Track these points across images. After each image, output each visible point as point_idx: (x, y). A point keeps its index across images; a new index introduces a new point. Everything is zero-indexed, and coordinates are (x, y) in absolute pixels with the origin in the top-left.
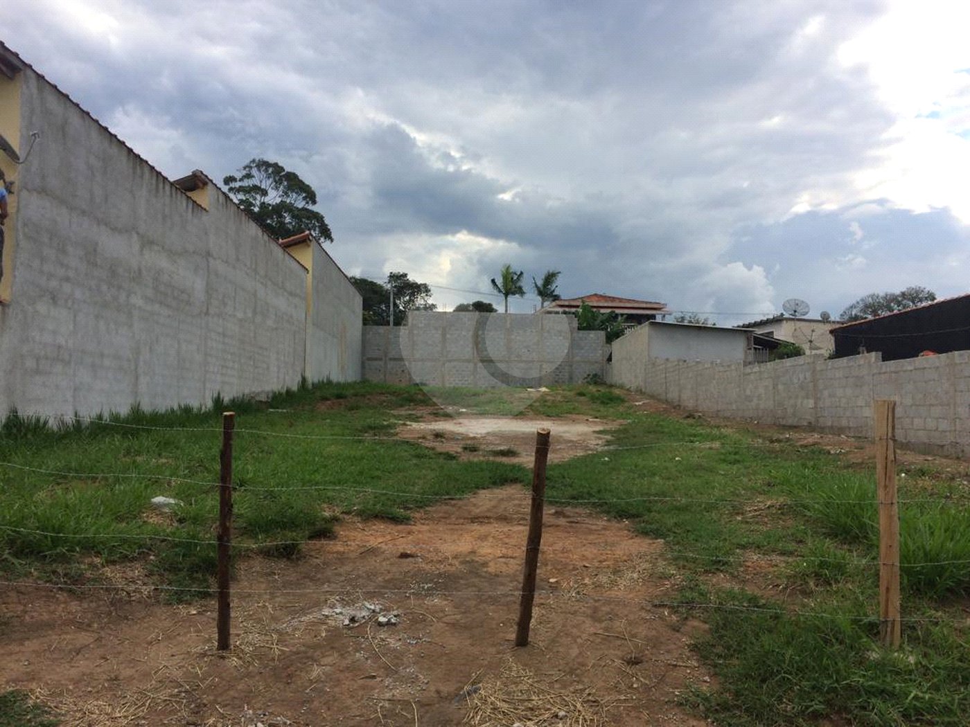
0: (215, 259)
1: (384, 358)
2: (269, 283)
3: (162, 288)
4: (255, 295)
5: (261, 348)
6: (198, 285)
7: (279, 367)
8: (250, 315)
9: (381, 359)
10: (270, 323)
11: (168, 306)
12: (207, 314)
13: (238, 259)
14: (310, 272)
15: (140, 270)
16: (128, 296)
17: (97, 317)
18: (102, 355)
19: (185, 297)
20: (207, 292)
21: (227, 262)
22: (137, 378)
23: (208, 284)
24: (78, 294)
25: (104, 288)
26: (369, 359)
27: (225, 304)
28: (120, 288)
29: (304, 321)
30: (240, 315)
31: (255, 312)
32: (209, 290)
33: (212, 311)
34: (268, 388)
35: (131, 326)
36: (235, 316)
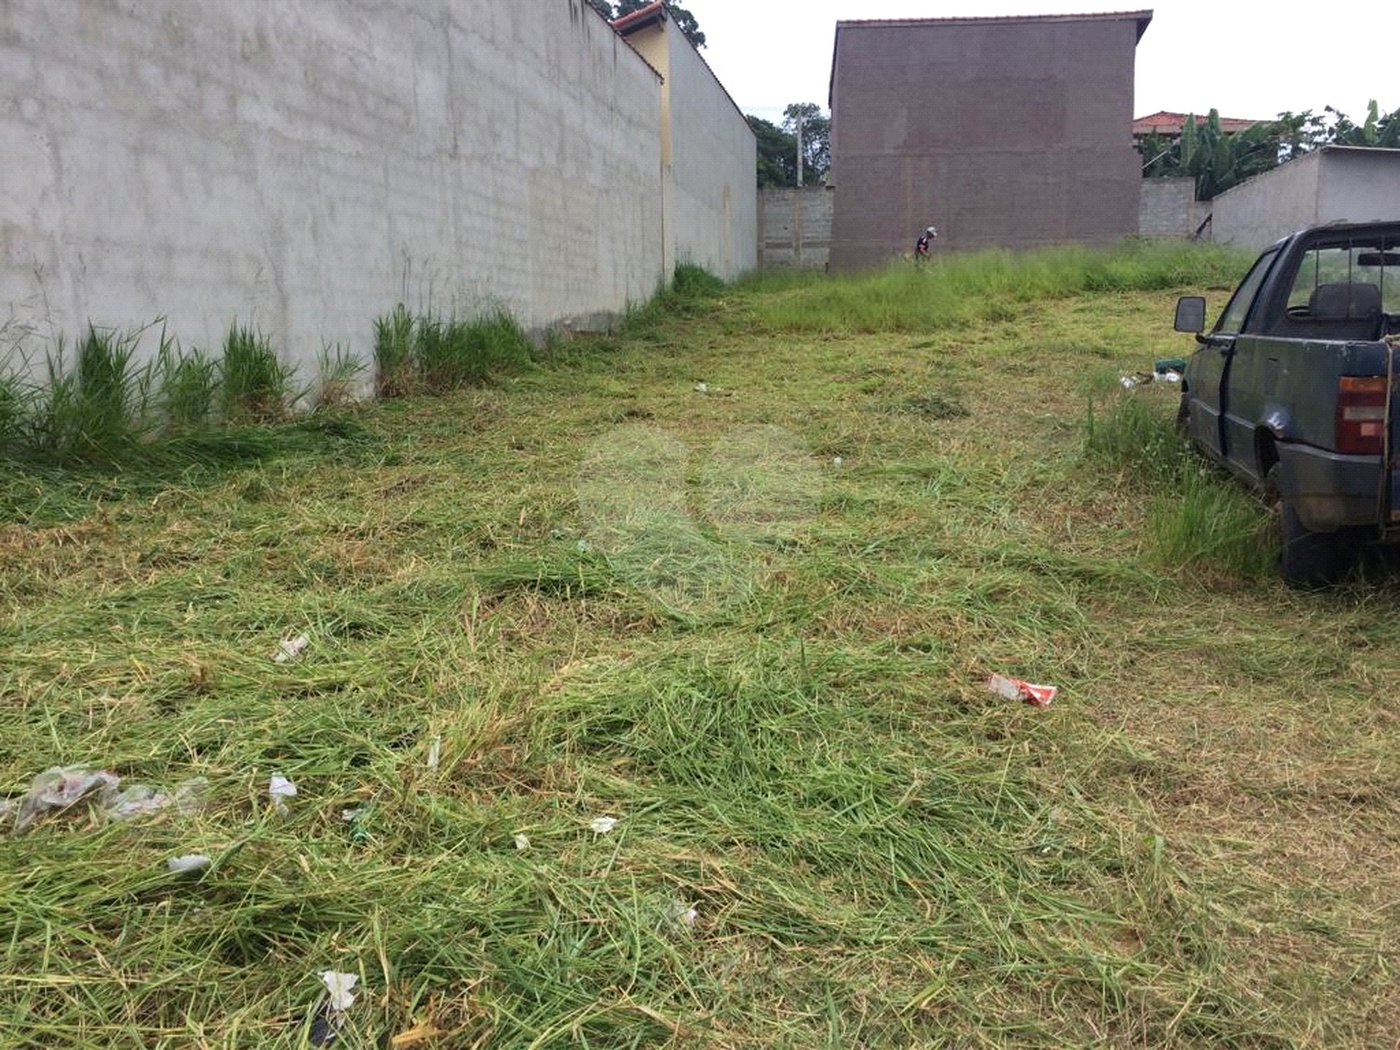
0: (462, 31)
1: (794, 244)
2: (588, 98)
3: (331, 87)
4: (559, 118)
5: (579, 228)
6: (429, 87)
7: (615, 265)
8: (552, 160)
9: (789, 246)
10: (595, 179)
11: (352, 132)
12: (454, 155)
13: (517, 38)
14: (666, 81)
15: (262, 39)
16: (232, 101)
17: (138, 150)
18: (168, 250)
19: (396, 113)
20: (450, 105)
21: (492, 41)
22: (284, 302)
23: (451, 87)
24: (58, 82)
25: (150, 72)
26: (769, 246)
27: (496, 137)
28: (201, 78)
29: (659, 177)
30: (530, 161)
31: (561, 154)
32: (454, 99)
33: (465, 149)
34: (597, 306)
35: (250, 177)
36: (519, 162)
